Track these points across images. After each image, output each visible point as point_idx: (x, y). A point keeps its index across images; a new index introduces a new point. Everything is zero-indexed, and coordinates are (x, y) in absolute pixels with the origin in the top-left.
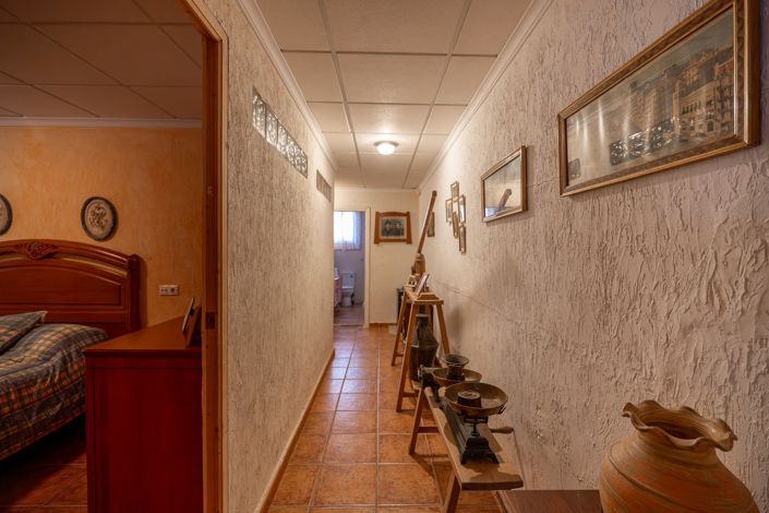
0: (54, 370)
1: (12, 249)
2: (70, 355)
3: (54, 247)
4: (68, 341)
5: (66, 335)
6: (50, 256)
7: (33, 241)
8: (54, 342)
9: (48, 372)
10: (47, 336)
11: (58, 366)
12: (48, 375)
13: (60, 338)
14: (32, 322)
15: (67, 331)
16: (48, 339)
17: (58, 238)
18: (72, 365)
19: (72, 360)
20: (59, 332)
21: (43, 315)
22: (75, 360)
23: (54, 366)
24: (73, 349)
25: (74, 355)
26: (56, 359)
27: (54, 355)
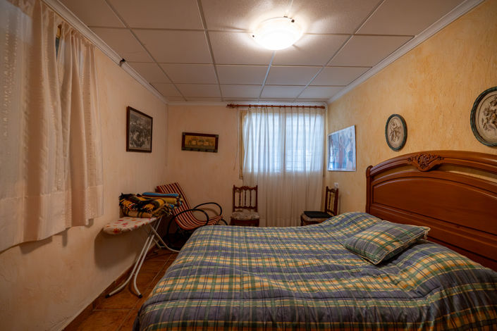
0: (429, 315)
1: (406, 162)
2: (450, 299)
3: (440, 157)
4: (449, 278)
5: (447, 268)
6: (436, 168)
7: (422, 154)
8: (432, 273)
9: (421, 315)
10: (426, 261)
11: (433, 311)
12: (420, 320)
13: (441, 270)
14: (415, 237)
15: (450, 263)
16: (426, 266)
17: (445, 148)
18: (452, 318)
19: (452, 310)
20: (440, 261)
21: (426, 232)
22: (457, 311)
23: (429, 309)
24: (455, 292)
25: (456, 301)
26: (433, 299)
27: (430, 291)
